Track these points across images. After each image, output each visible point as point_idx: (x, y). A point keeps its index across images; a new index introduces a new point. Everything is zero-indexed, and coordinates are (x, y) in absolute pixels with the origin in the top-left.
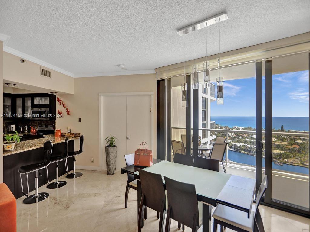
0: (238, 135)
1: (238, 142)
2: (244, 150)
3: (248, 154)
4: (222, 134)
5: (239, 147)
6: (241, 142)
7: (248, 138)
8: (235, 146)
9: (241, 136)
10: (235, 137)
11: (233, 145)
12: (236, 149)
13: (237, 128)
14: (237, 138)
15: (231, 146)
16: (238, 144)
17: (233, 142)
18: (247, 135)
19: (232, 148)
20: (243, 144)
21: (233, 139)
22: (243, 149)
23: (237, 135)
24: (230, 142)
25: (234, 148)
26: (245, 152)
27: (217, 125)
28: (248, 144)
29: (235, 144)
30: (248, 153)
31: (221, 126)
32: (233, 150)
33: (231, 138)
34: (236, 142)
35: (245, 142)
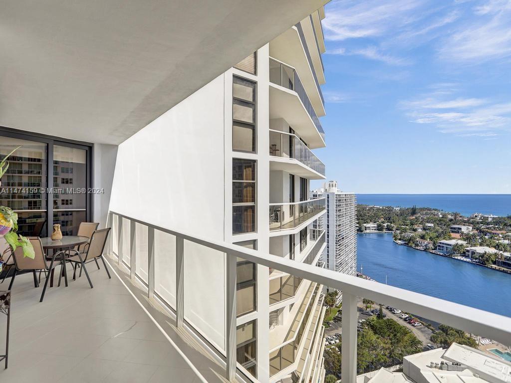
0: (483, 232)
1: (481, 245)
2: (494, 263)
3: (503, 271)
4: (445, 227)
5: (482, 256)
6: (487, 245)
7: (505, 238)
8: (473, 253)
9: (490, 233)
10: (474, 236)
11: (468, 251)
12: (476, 259)
13: (481, 217)
14: (478, 237)
15: (464, 253)
16: (480, 250)
17: (469, 245)
18: (504, 232)
19: (467, 257)
20: (492, 251)
21: (468, 238)
22: (492, 261)
23: (481, 231)
24: (462, 245)
25: (470, 256)
26: (497, 268)
27: (436, 210)
28: (505, 251)
29: (473, 248)
30: (505, 269)
31: (443, 212)
32: (468, 260)
33: (465, 237)
34: (475, 245)
35: (497, 247)
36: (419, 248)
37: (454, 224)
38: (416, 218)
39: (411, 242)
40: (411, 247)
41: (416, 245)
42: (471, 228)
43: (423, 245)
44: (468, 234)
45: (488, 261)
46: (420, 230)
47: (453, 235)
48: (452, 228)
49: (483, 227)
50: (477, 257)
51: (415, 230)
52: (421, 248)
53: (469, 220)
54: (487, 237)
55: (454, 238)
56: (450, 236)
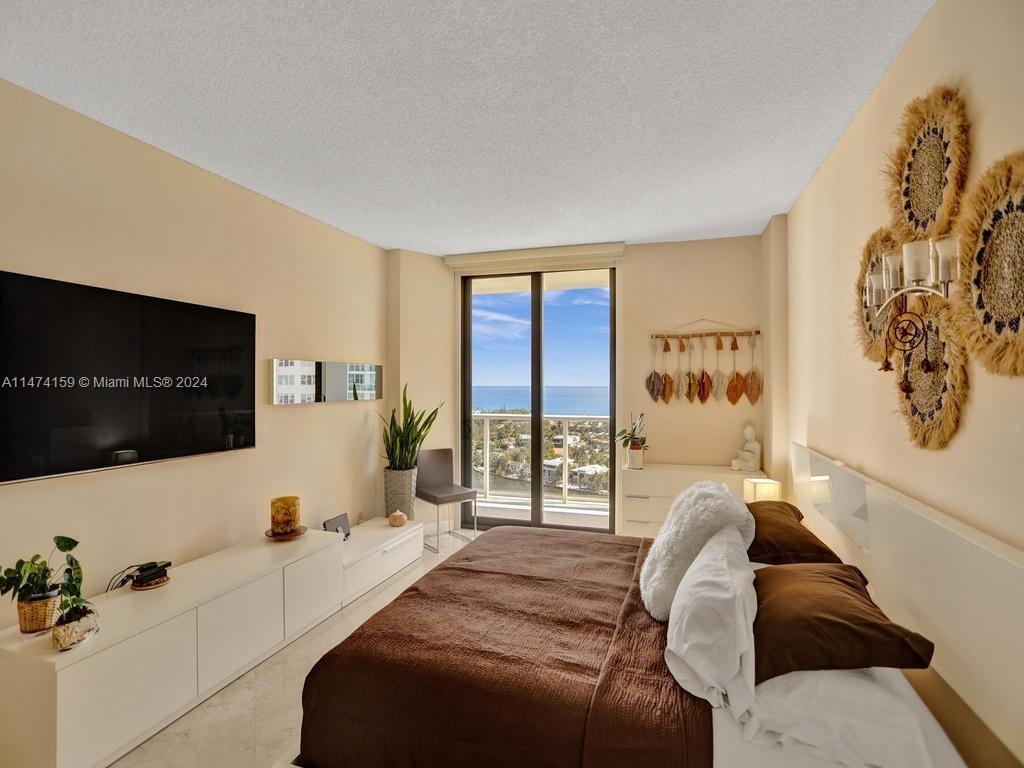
36: (510, 476)
37: (557, 433)
38: (506, 427)
39: (500, 468)
40: (500, 476)
41: (508, 472)
42: (578, 438)
43: (518, 470)
44: (576, 447)
45: (598, 485)
46: (512, 447)
47: (557, 451)
48: (555, 440)
49: (592, 435)
50: (587, 481)
51: (504, 447)
52: (514, 476)
53: (576, 427)
54: (597, 450)
55: (558, 456)
56: (553, 452)
